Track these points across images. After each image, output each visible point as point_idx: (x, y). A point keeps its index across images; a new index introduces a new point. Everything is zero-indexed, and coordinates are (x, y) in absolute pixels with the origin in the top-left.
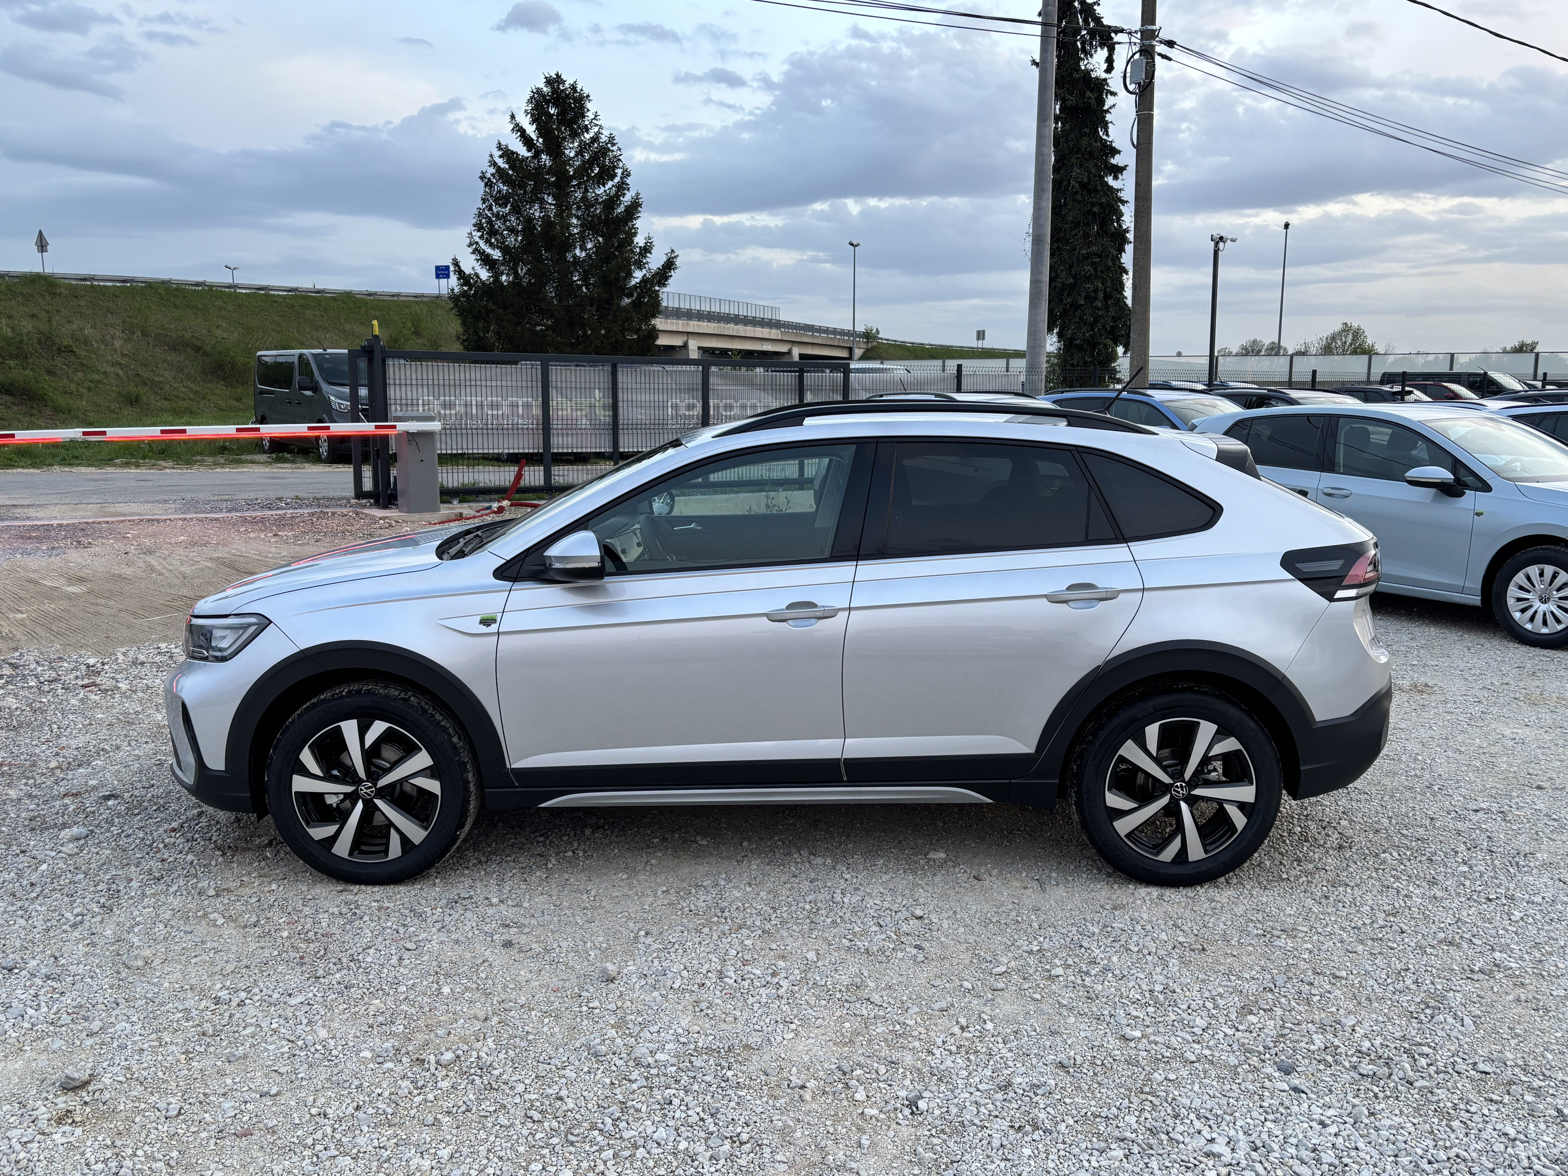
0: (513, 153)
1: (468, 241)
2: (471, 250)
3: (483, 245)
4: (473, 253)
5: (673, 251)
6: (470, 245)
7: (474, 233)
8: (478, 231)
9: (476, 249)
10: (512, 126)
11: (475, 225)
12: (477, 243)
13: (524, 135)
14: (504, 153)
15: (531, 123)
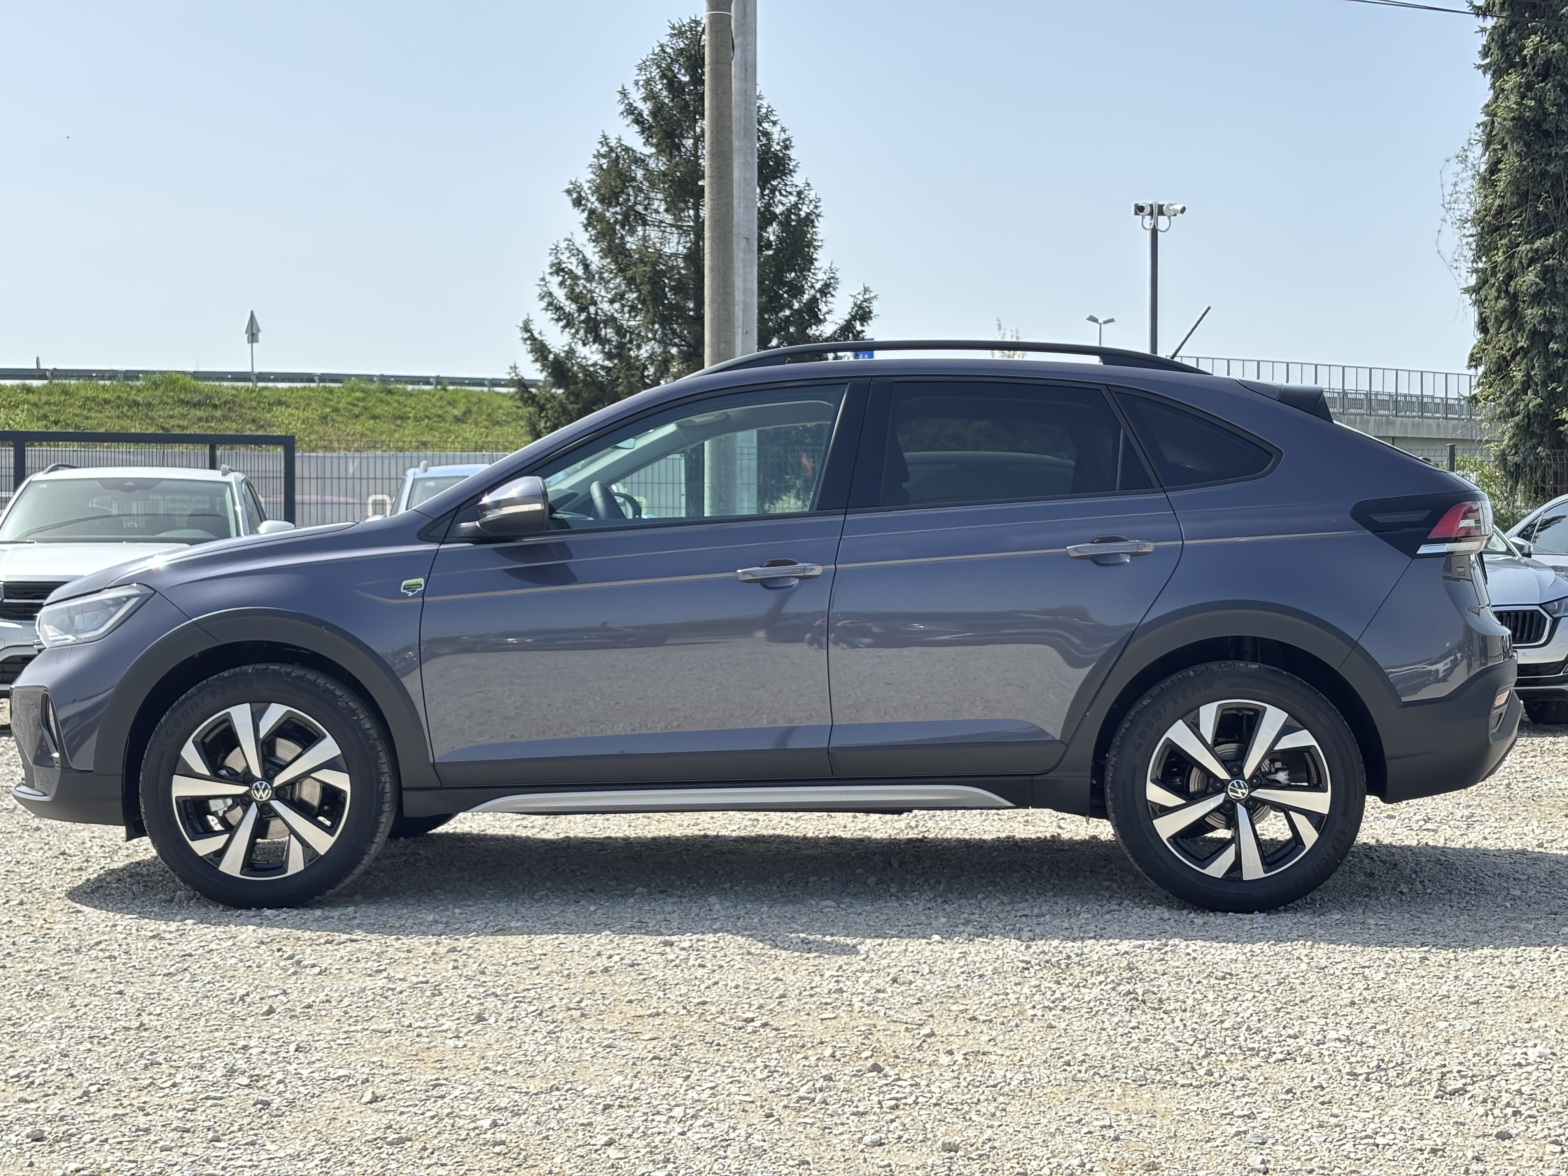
0: (627, 149)
1: (538, 290)
2: (544, 304)
3: (561, 295)
4: (547, 310)
5: (866, 290)
6: (541, 297)
7: (548, 278)
8: (556, 273)
9: (550, 304)
10: (622, 108)
11: (552, 265)
12: (551, 294)
13: (639, 120)
14: (611, 150)
15: (645, 100)
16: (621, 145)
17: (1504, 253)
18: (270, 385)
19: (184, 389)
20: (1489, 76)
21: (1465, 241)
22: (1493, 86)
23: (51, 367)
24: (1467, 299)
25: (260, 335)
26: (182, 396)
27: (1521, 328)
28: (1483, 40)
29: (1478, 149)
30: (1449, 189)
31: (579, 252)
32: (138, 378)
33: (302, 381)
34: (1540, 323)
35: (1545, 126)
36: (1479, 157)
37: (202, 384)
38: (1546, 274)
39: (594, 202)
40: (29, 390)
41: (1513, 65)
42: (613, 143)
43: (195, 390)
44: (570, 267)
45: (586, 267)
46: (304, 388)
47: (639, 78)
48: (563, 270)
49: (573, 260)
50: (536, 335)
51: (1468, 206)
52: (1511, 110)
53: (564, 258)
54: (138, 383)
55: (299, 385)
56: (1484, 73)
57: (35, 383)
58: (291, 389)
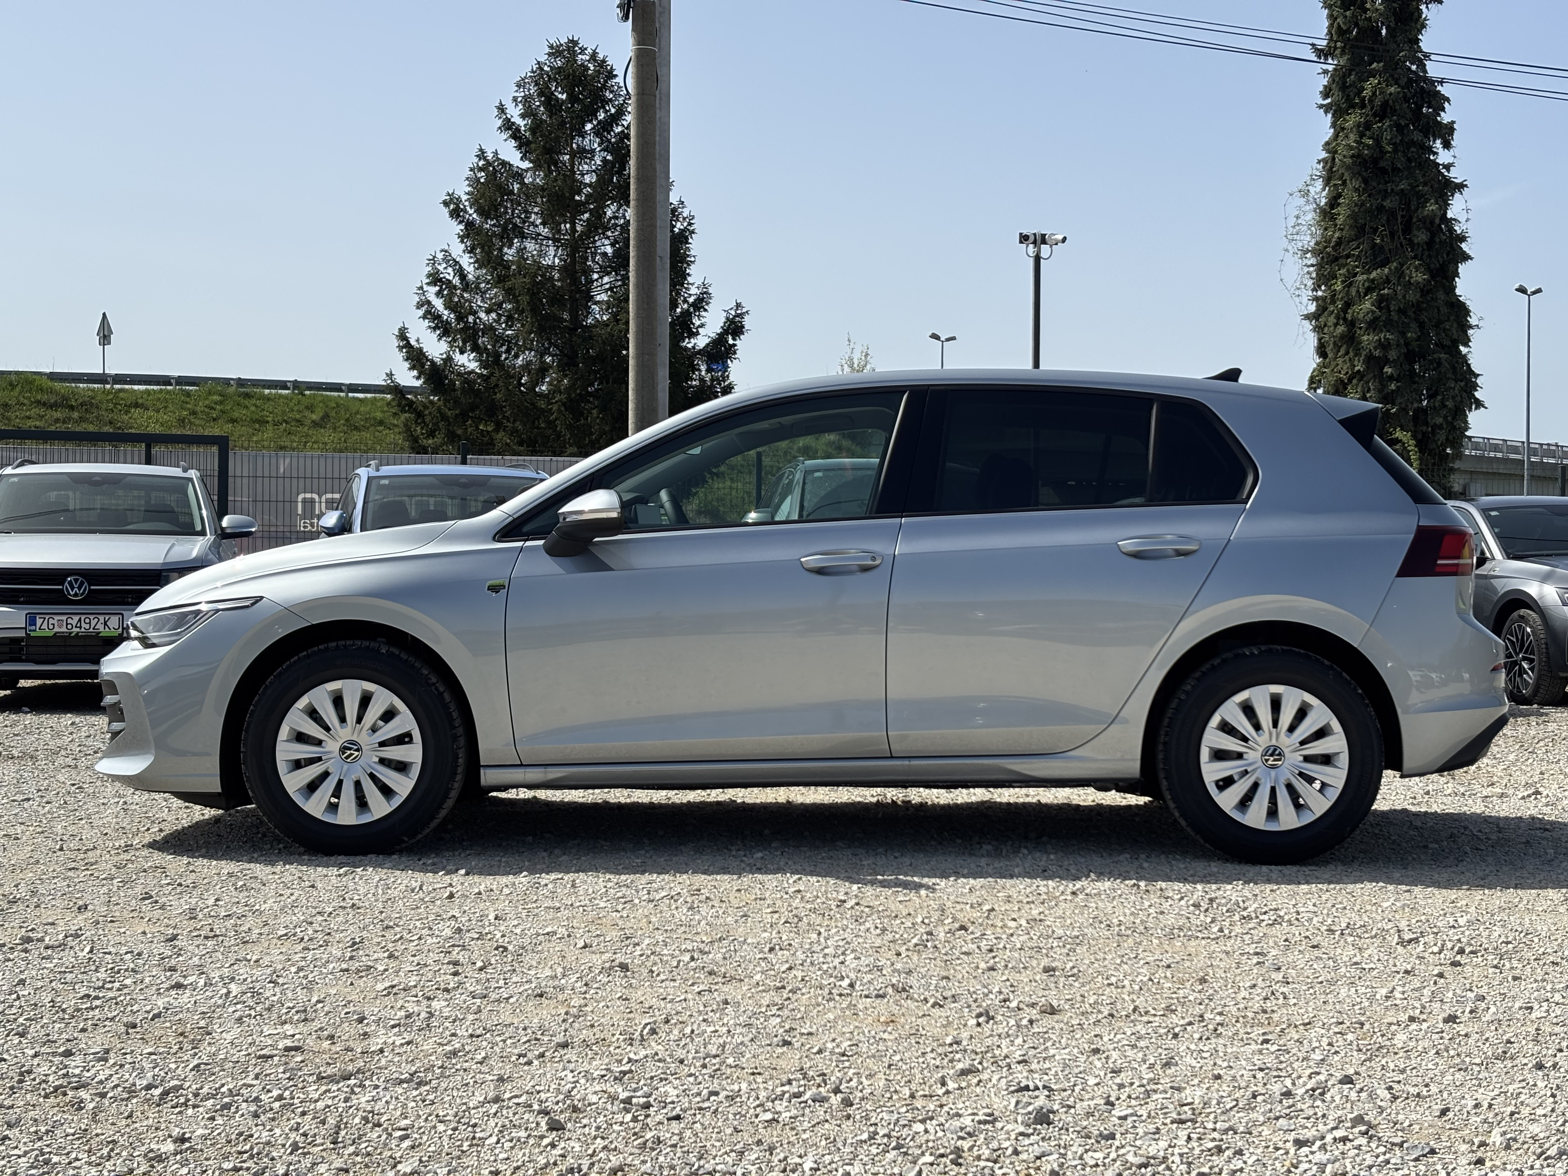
0: (504, 163)
1: (417, 299)
2: (421, 312)
3: (439, 304)
4: (424, 317)
5: (738, 305)
6: (419, 306)
7: (425, 288)
8: (433, 283)
9: (428, 312)
10: (499, 123)
11: (429, 276)
12: (429, 303)
13: (516, 135)
14: (489, 163)
15: (523, 116)
16: (498, 159)
17: (1343, 282)
18: (127, 387)
19: (41, 389)
20: (1330, 116)
21: (1306, 269)
22: (1334, 125)
24: (1308, 326)
25: (112, 337)
26: (39, 397)
27: (1357, 354)
28: (1324, 81)
29: (1319, 184)
30: (1292, 221)
31: (456, 263)
33: (158, 383)
34: (1375, 348)
35: (1382, 164)
36: (1319, 193)
37: (57, 385)
38: (1381, 302)
39: (472, 214)
41: (1353, 106)
42: (490, 156)
43: (51, 391)
44: (448, 277)
45: (462, 276)
46: (159, 391)
47: (517, 94)
48: (440, 280)
49: (450, 270)
50: (413, 342)
51: (1308, 238)
52: (1351, 148)
53: (441, 268)
55: (156, 387)
56: (1326, 112)
58: (148, 392)
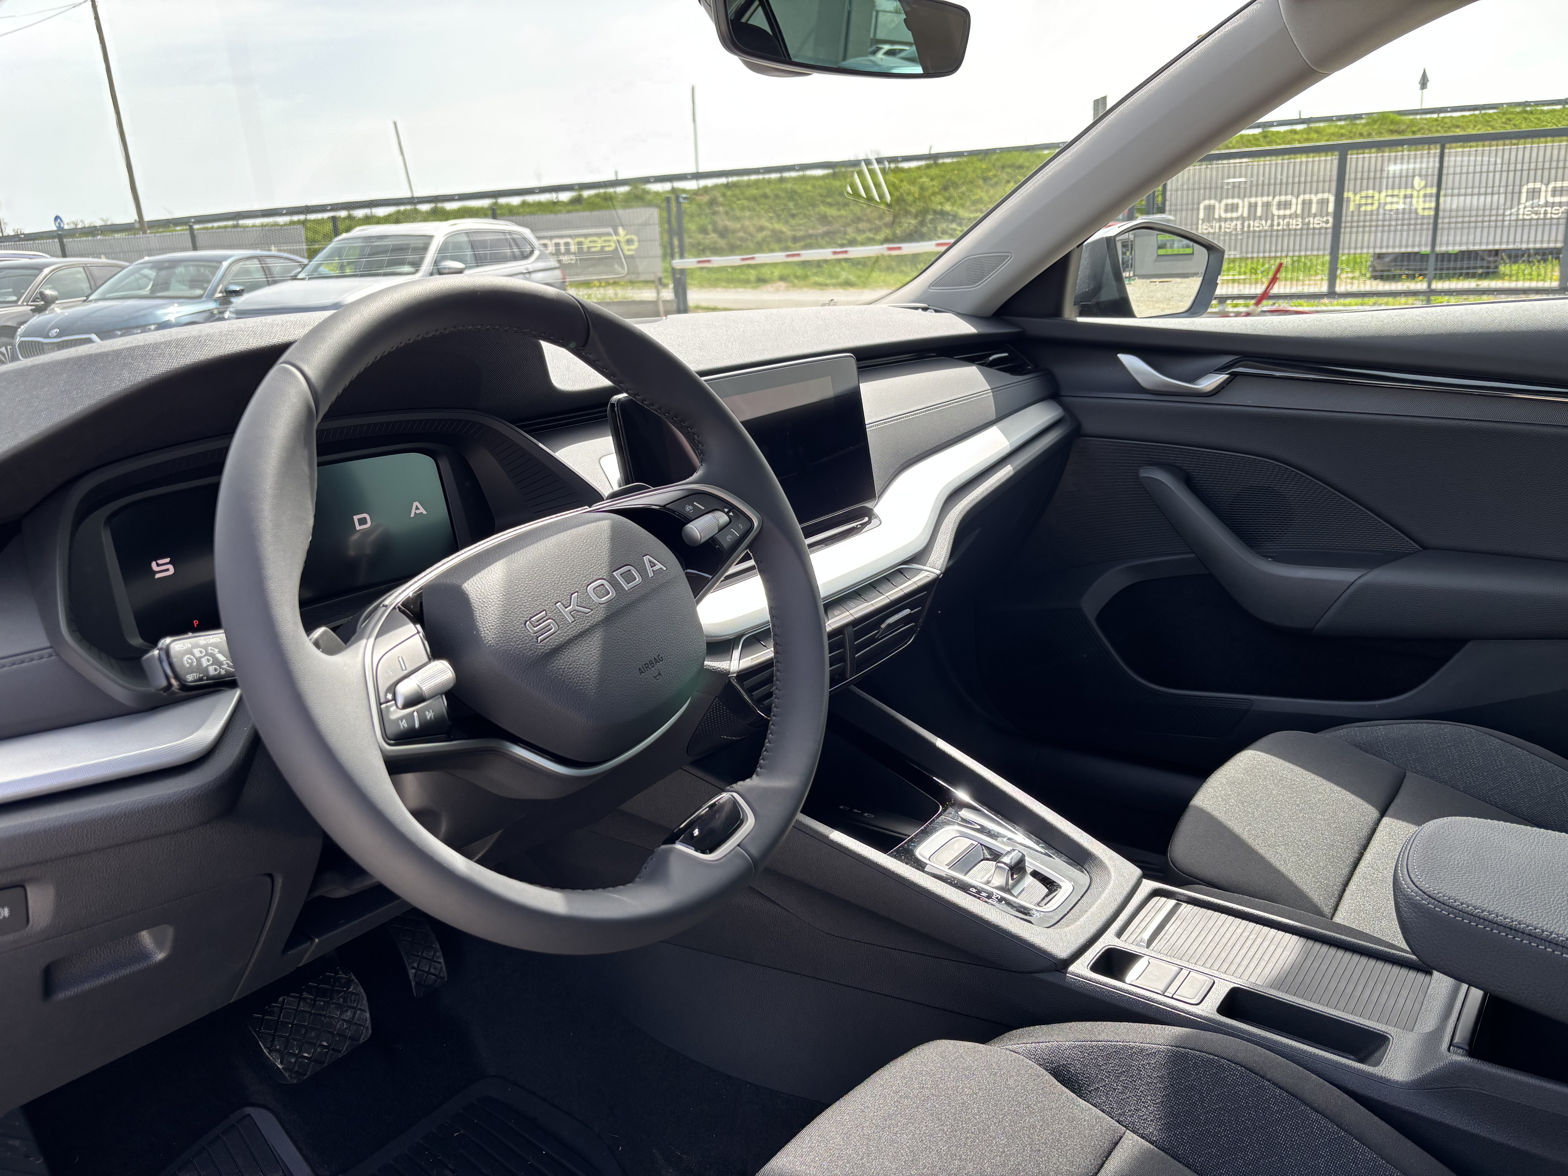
18: (1449, 115)
19: (1391, 122)
23: (1308, 117)
25: (1428, 83)
26: (1392, 127)
32: (1362, 118)
33: (1470, 110)
40: (1294, 132)
46: (1471, 115)
54: (1363, 121)
55: (1467, 113)
57: (1299, 127)
58: (1463, 116)
